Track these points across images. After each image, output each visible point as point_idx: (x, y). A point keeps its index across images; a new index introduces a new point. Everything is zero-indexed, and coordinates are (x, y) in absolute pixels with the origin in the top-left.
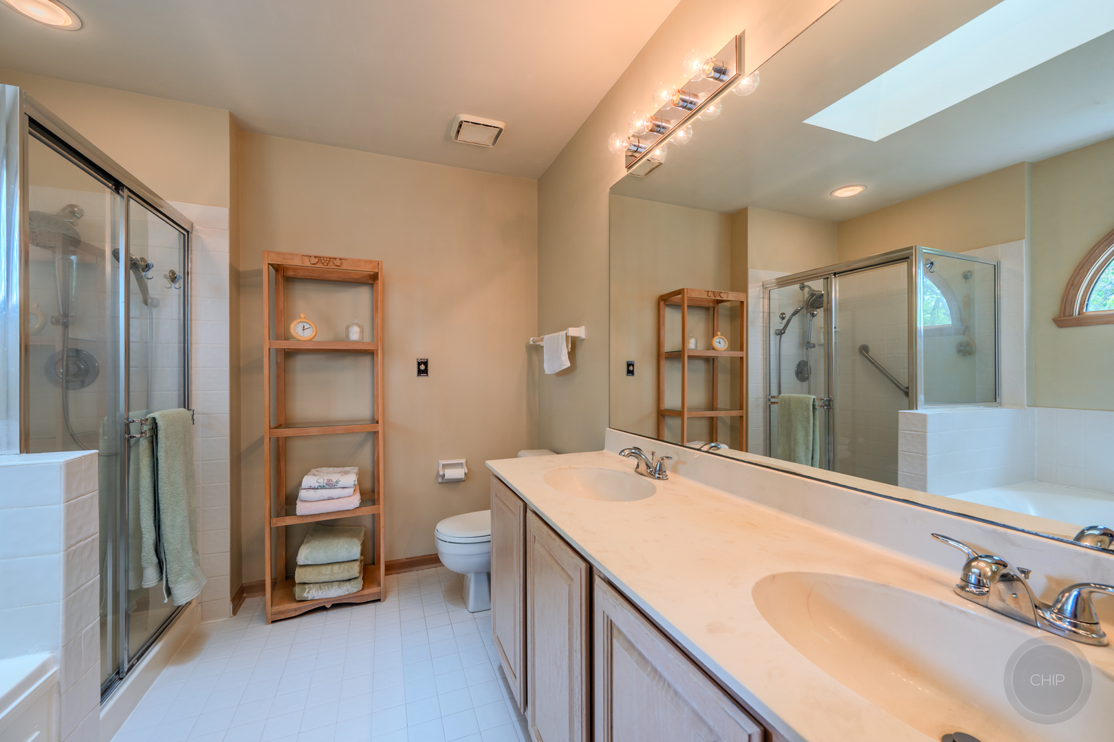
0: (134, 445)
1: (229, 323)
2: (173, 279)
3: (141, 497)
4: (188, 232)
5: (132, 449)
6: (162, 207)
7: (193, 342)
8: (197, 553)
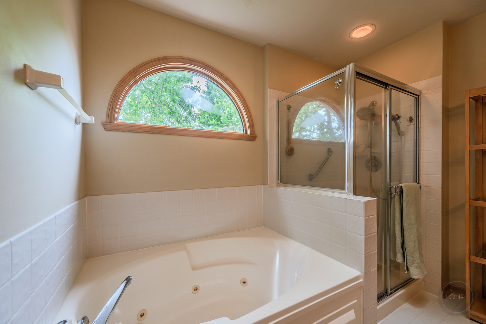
0: (393, 198)
1: (441, 138)
2: (411, 121)
3: (396, 221)
4: (419, 96)
5: (392, 199)
6: (406, 88)
7: (421, 150)
8: (422, 256)
